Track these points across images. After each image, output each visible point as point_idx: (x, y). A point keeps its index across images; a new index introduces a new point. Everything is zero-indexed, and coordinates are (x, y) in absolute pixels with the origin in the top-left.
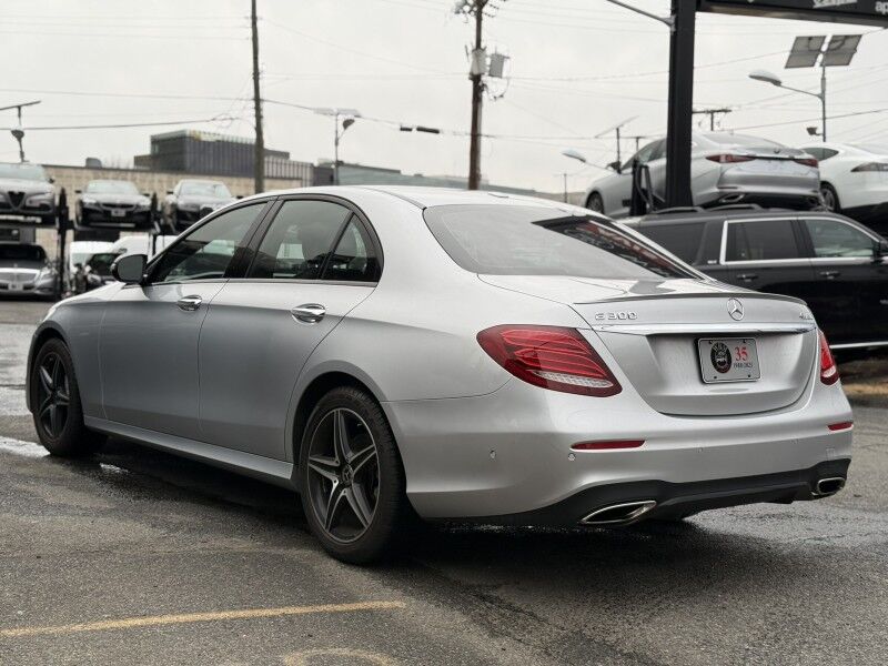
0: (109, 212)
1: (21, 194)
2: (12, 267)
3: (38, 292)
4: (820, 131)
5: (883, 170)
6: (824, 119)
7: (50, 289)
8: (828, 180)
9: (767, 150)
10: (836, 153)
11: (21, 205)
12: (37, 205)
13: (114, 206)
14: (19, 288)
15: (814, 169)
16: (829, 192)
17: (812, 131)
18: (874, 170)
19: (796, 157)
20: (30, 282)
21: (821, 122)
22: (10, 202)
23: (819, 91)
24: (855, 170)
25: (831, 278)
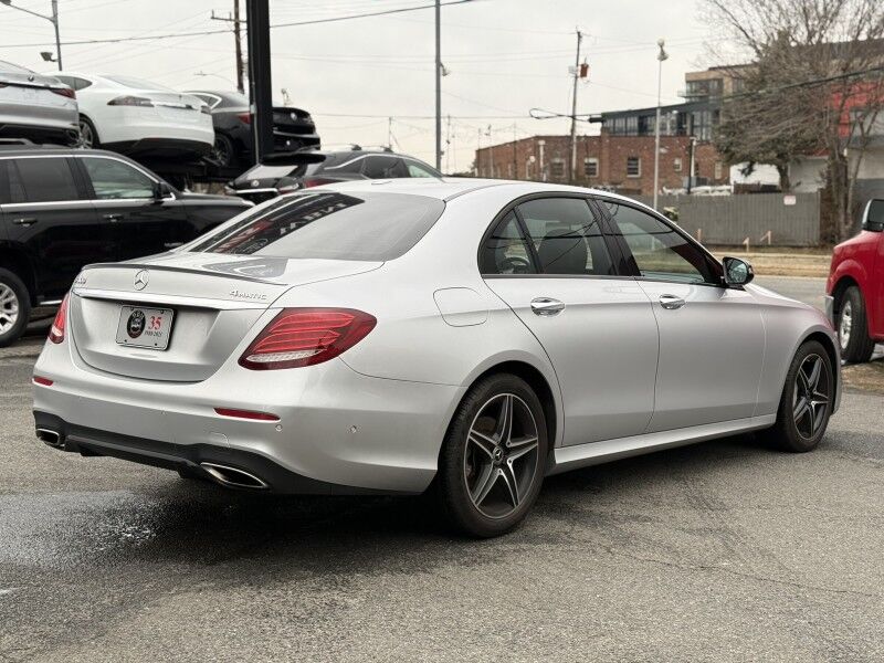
4: (55, 57)
5: (140, 105)
6: (58, 44)
8: (85, 113)
9: (18, 76)
10: (89, 84)
15: (71, 100)
16: (85, 125)
17: (46, 56)
18: (131, 104)
19: (52, 86)
21: (56, 47)
23: (51, 15)
24: (112, 103)
25: (114, 221)
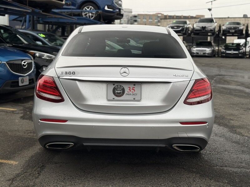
0: (229, 31)
1: (205, 27)
2: (200, 48)
3: (207, 55)
7: (211, 54)
11: (205, 30)
12: (209, 30)
13: (231, 29)
14: (202, 53)
20: (204, 52)
22: (202, 29)
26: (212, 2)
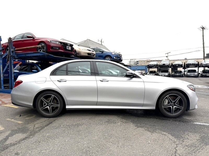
20: (165, 75)
22: (163, 65)
26: (168, 53)
